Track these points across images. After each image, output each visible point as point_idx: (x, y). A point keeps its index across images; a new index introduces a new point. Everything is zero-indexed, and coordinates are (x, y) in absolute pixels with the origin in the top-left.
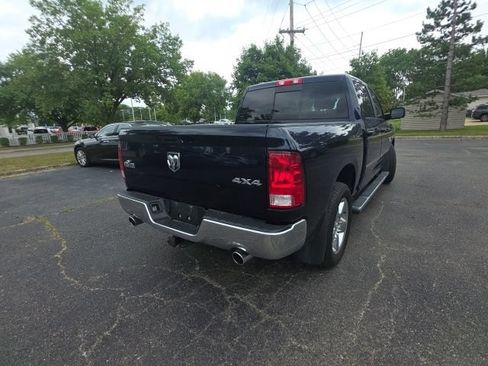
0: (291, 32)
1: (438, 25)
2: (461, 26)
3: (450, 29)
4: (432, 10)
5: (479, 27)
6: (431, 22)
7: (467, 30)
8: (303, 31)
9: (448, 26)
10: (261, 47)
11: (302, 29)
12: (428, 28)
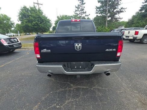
0: (38, 4)
1: (78, 10)
2: (82, 12)
3: (81, 12)
4: (76, 6)
5: (86, 13)
6: (77, 9)
7: (84, 13)
8: (42, 5)
9: (80, 11)
10: (28, 7)
11: (41, 4)
12: (76, 11)
